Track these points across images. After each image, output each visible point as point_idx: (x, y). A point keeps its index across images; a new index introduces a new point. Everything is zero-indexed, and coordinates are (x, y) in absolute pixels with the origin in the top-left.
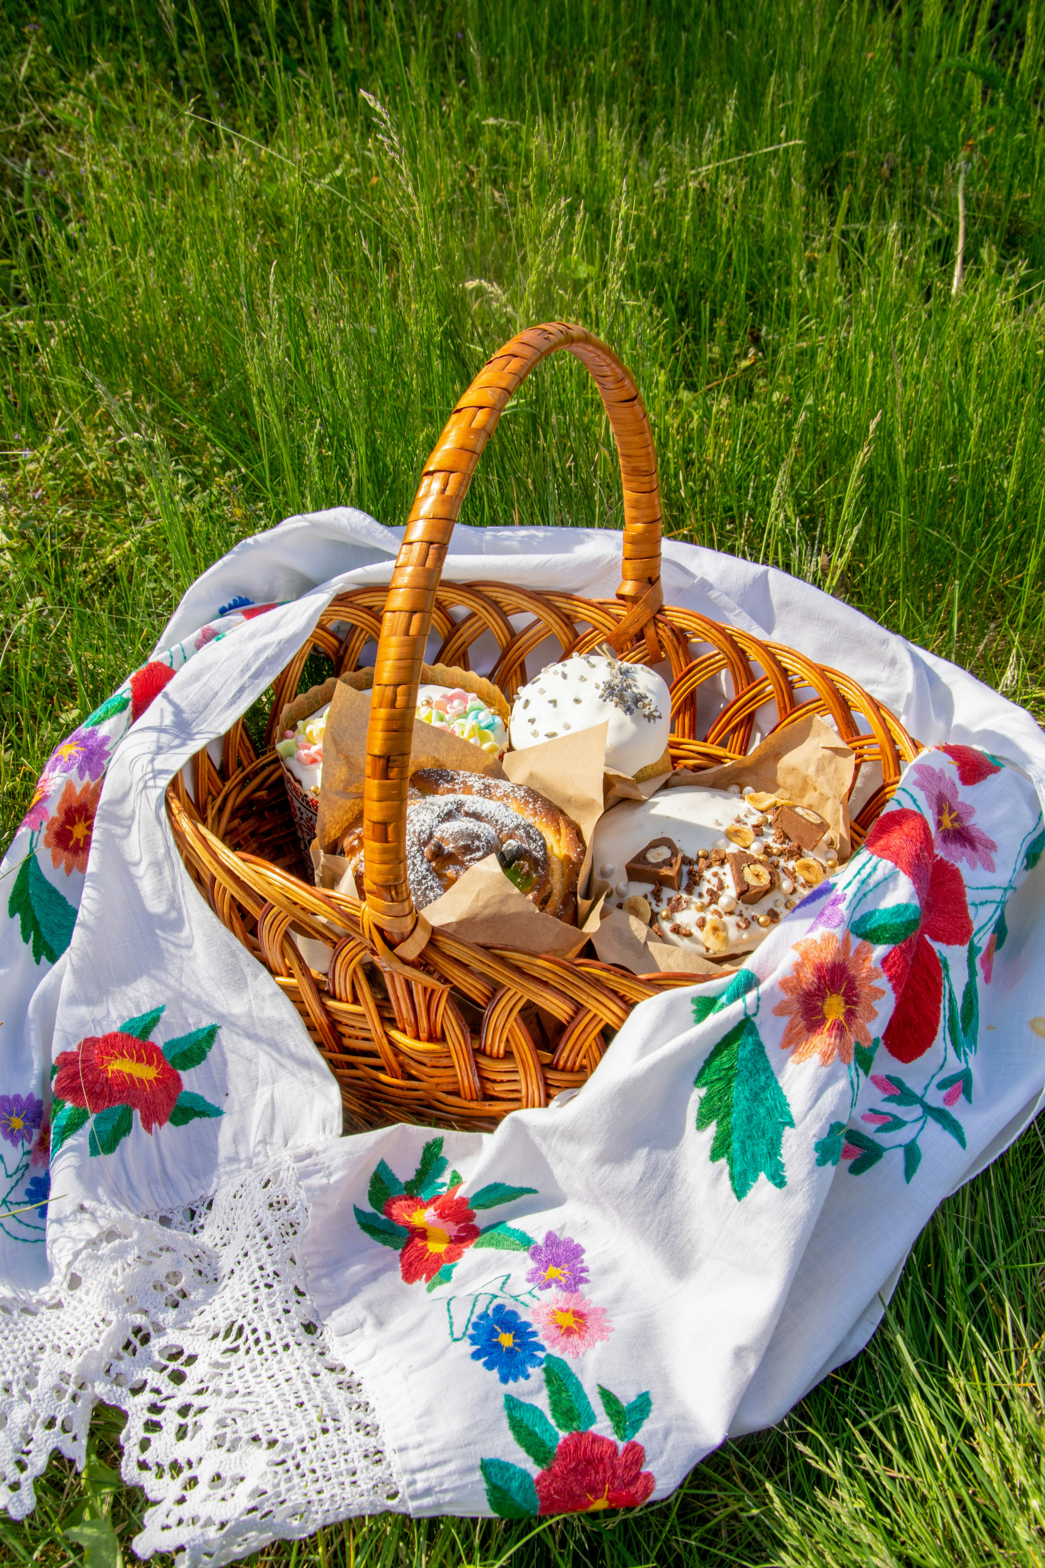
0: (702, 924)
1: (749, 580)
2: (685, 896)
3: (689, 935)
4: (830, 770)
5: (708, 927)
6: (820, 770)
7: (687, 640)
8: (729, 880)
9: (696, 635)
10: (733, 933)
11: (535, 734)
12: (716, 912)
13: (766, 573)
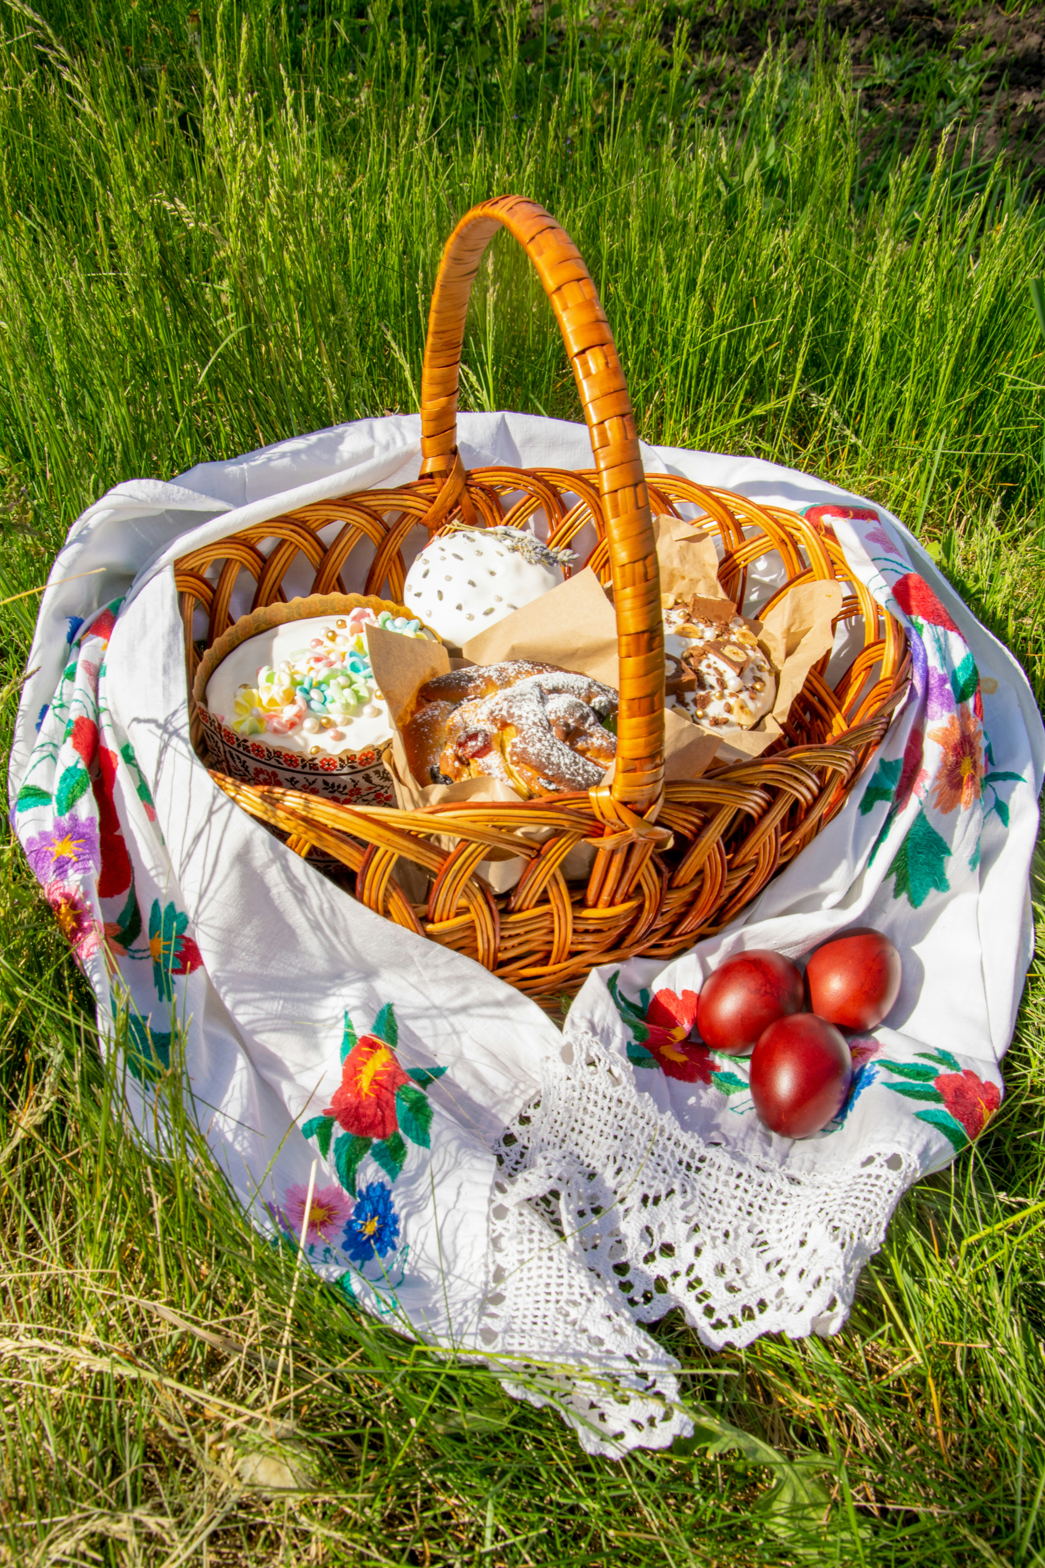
0: (729, 710)
1: (494, 429)
2: (702, 693)
3: (726, 722)
4: (690, 557)
5: (736, 709)
6: (683, 560)
7: (498, 494)
8: (722, 666)
9: (504, 488)
10: (751, 705)
11: (471, 617)
12: (732, 695)
13: (503, 418)
